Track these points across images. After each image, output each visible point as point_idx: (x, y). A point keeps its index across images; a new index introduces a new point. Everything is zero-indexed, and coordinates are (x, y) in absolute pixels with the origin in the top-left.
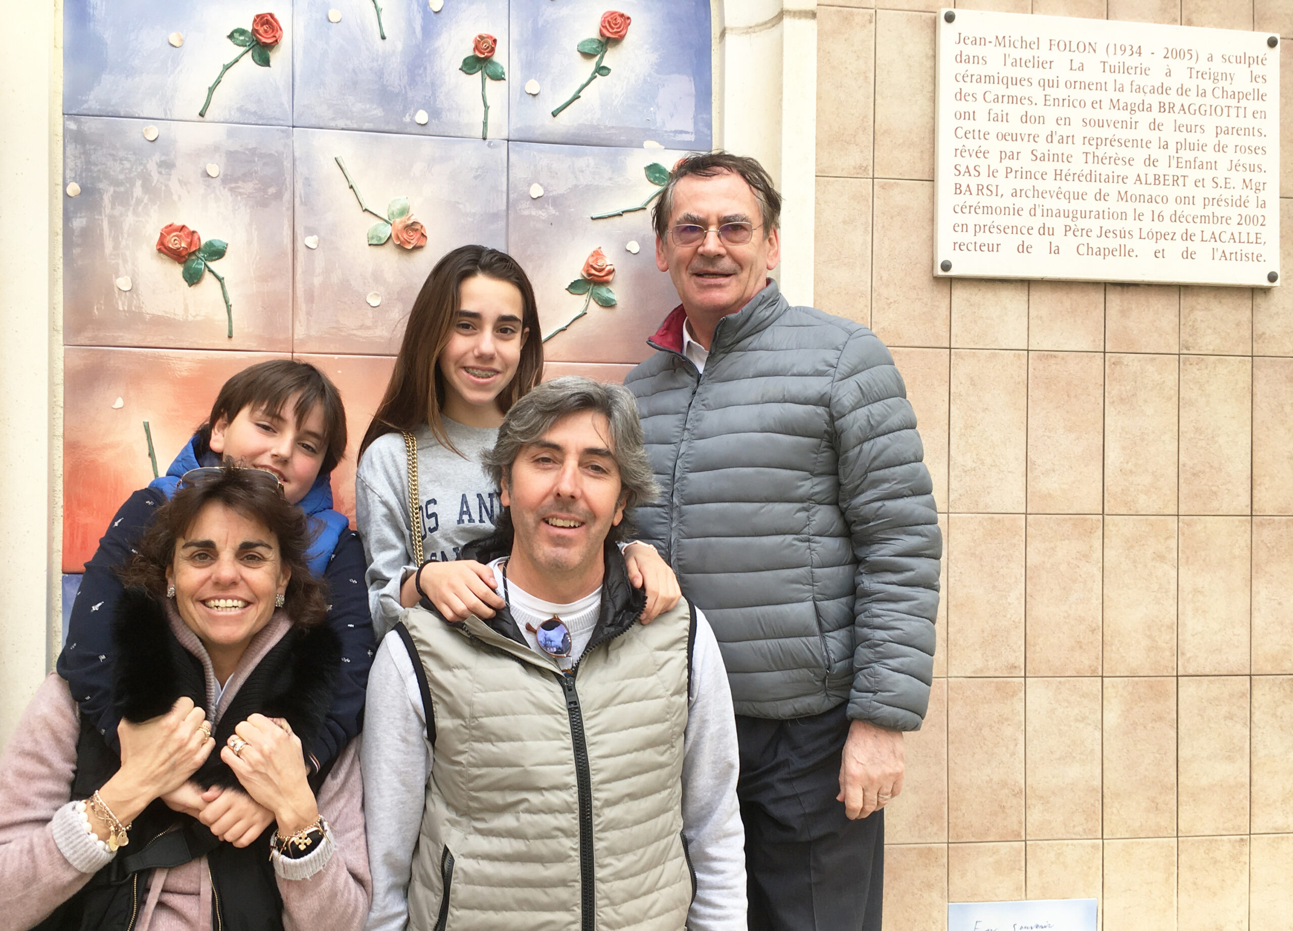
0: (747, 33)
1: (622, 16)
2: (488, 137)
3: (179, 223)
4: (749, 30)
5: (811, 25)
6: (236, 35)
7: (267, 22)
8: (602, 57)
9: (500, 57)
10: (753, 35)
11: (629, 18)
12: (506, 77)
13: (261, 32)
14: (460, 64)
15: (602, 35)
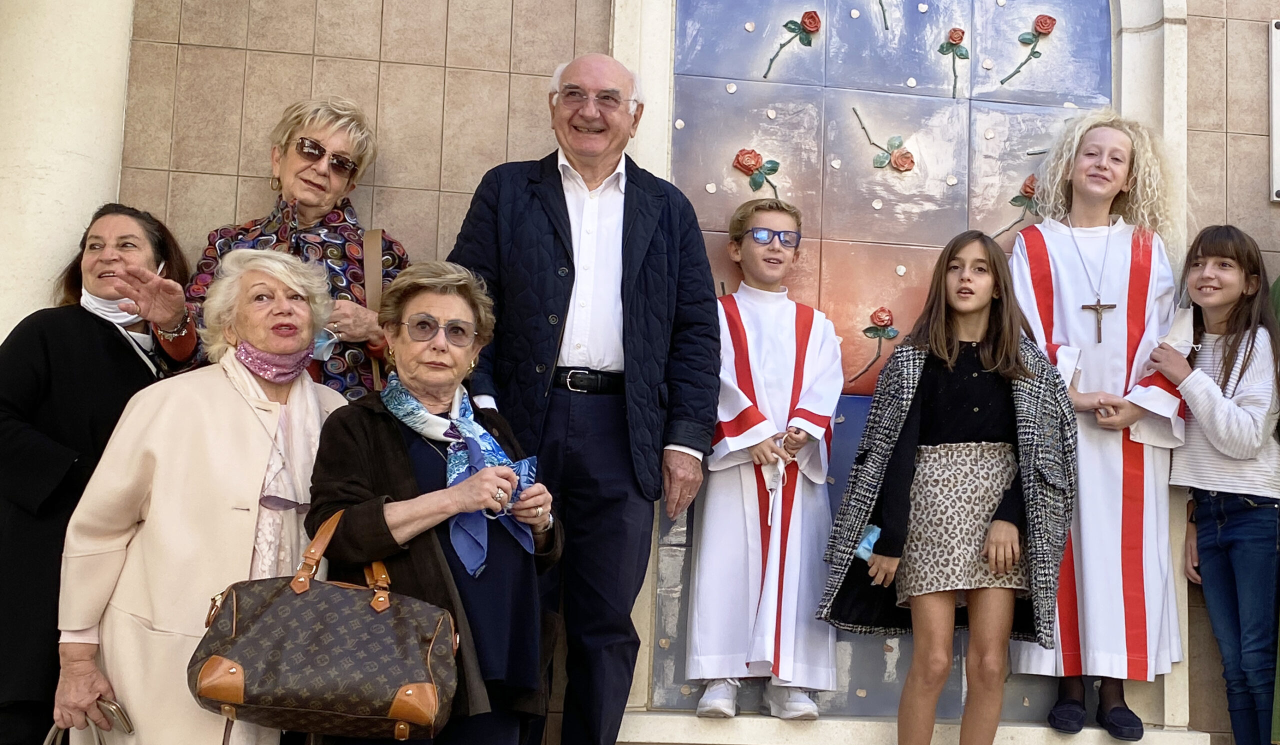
0: (1137, 32)
1: (1050, 18)
2: (957, 97)
3: (749, 149)
4: (1139, 30)
5: (1183, 28)
6: (790, 25)
7: (812, 17)
8: (1035, 46)
9: (966, 43)
10: (1142, 33)
11: (1055, 20)
12: (970, 57)
13: (808, 24)
14: (938, 48)
15: (1036, 31)
